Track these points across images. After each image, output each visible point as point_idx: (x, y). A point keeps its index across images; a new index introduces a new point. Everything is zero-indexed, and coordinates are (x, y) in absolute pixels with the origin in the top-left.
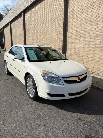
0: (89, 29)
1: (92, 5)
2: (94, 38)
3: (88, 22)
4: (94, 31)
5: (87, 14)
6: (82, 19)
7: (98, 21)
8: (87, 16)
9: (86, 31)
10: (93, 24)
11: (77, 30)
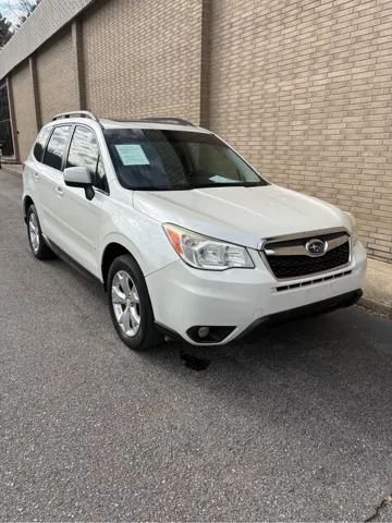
0: (275, 90)
1: (283, 11)
2: (287, 119)
3: (271, 66)
4: (287, 98)
5: (267, 42)
6: (254, 55)
7: (297, 65)
8: (268, 47)
9: (266, 96)
10: (284, 73)
11: (242, 91)
